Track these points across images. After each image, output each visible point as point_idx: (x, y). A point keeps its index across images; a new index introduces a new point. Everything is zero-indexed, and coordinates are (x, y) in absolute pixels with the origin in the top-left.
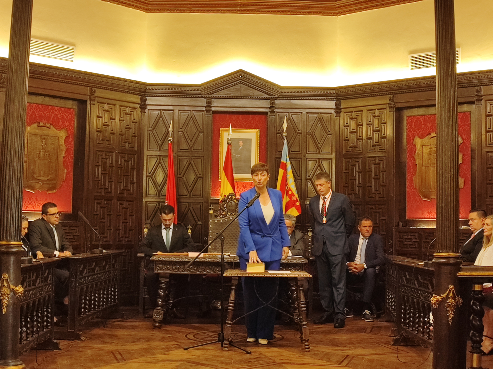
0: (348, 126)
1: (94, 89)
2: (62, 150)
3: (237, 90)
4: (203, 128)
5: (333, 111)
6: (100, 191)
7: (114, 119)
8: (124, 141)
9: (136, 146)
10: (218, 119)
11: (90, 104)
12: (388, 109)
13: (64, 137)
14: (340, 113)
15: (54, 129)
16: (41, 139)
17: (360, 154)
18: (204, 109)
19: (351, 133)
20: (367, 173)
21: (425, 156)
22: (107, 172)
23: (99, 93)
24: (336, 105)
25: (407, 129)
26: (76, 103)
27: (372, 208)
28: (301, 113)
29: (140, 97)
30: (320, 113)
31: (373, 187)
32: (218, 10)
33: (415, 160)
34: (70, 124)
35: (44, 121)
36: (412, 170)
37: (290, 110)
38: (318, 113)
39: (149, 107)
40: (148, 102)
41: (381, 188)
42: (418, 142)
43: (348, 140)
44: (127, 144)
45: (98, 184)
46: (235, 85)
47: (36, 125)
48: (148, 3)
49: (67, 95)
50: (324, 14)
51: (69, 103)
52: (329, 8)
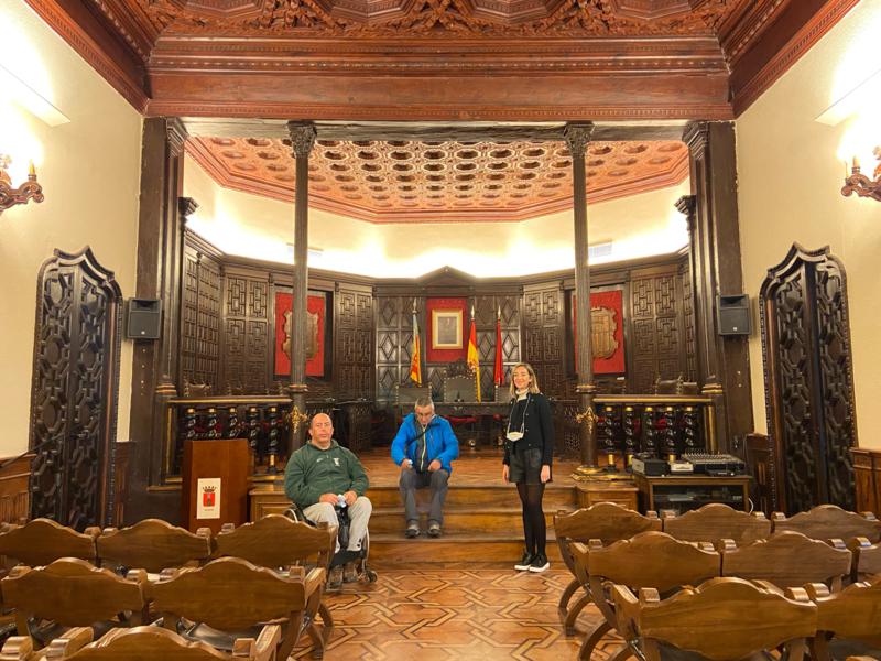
0: (529, 305)
1: (338, 283)
4: (420, 310)
5: (518, 294)
6: (344, 359)
7: (353, 305)
8: (361, 322)
9: (370, 325)
10: (430, 302)
11: (336, 294)
12: (559, 291)
13: (317, 320)
15: (309, 313)
17: (539, 326)
18: (420, 296)
19: (532, 310)
20: (544, 340)
22: (349, 345)
23: (341, 286)
25: (574, 306)
26: (326, 293)
27: (549, 367)
28: (494, 296)
29: (372, 288)
30: (508, 296)
31: (549, 351)
32: (428, 221)
34: (321, 309)
39: (379, 295)
40: (378, 292)
41: (555, 351)
43: (530, 316)
44: (363, 324)
45: (342, 354)
46: (443, 277)
48: (375, 218)
49: (318, 288)
50: (509, 221)
52: (513, 216)
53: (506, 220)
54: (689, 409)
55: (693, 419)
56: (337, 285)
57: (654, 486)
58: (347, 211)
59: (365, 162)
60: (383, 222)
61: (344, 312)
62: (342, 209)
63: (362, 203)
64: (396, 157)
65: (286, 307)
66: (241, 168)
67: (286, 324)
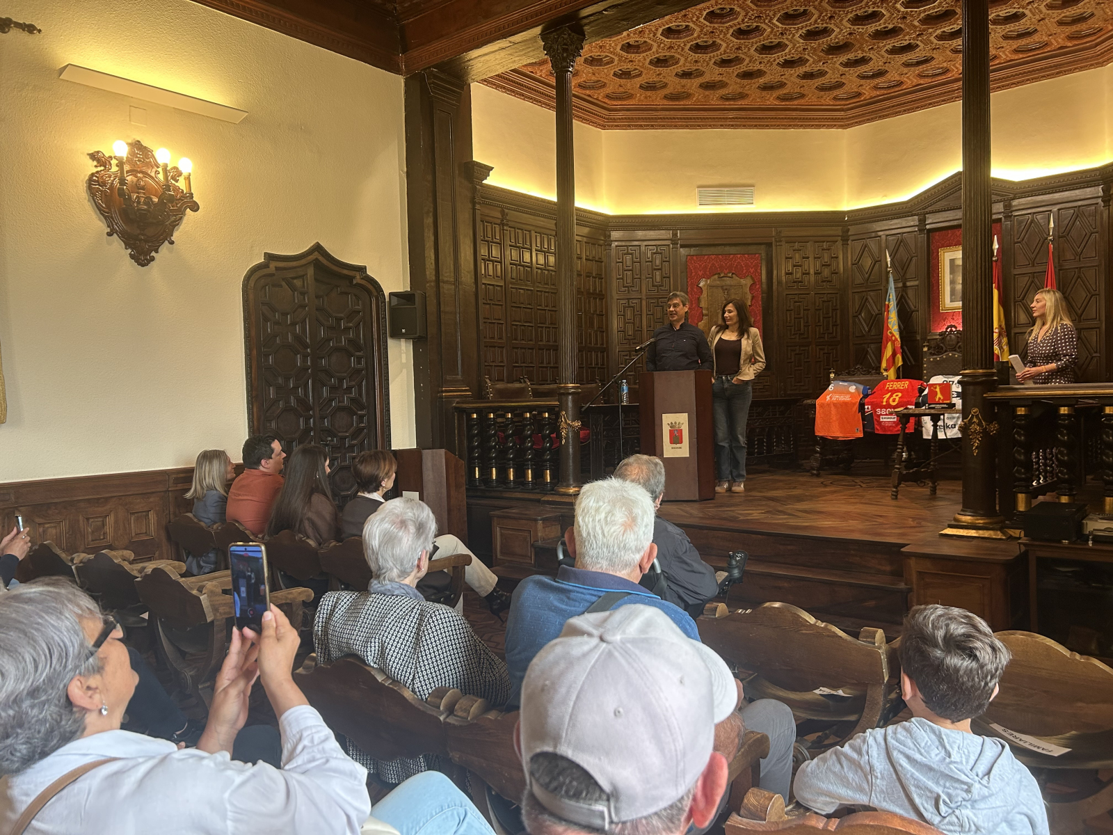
1: (779, 229)
2: (747, 298)
3: (957, 199)
4: (917, 252)
5: (1100, 200)
6: (793, 337)
7: (808, 258)
8: (821, 280)
9: (838, 283)
11: (776, 246)
13: (749, 285)
14: (1109, 201)
15: (737, 278)
16: (723, 290)
18: (911, 230)
22: (802, 316)
24: (1103, 191)
28: (1050, 211)
29: (840, 228)
30: (1079, 206)
34: (756, 270)
35: (726, 272)
37: (1035, 210)
38: (1076, 207)
39: (852, 238)
40: (851, 232)
44: (826, 283)
45: (791, 330)
46: (954, 193)
47: (716, 276)
48: (842, 119)
49: (749, 241)
50: (1081, 69)
51: (753, 249)
52: (1088, 58)
53: (1075, 69)
56: (778, 232)
57: (1039, 558)
58: (792, 119)
59: (756, 43)
60: (856, 122)
61: (793, 269)
62: (782, 118)
63: (812, 102)
64: (791, 22)
65: (700, 274)
66: (617, 98)
67: (702, 296)
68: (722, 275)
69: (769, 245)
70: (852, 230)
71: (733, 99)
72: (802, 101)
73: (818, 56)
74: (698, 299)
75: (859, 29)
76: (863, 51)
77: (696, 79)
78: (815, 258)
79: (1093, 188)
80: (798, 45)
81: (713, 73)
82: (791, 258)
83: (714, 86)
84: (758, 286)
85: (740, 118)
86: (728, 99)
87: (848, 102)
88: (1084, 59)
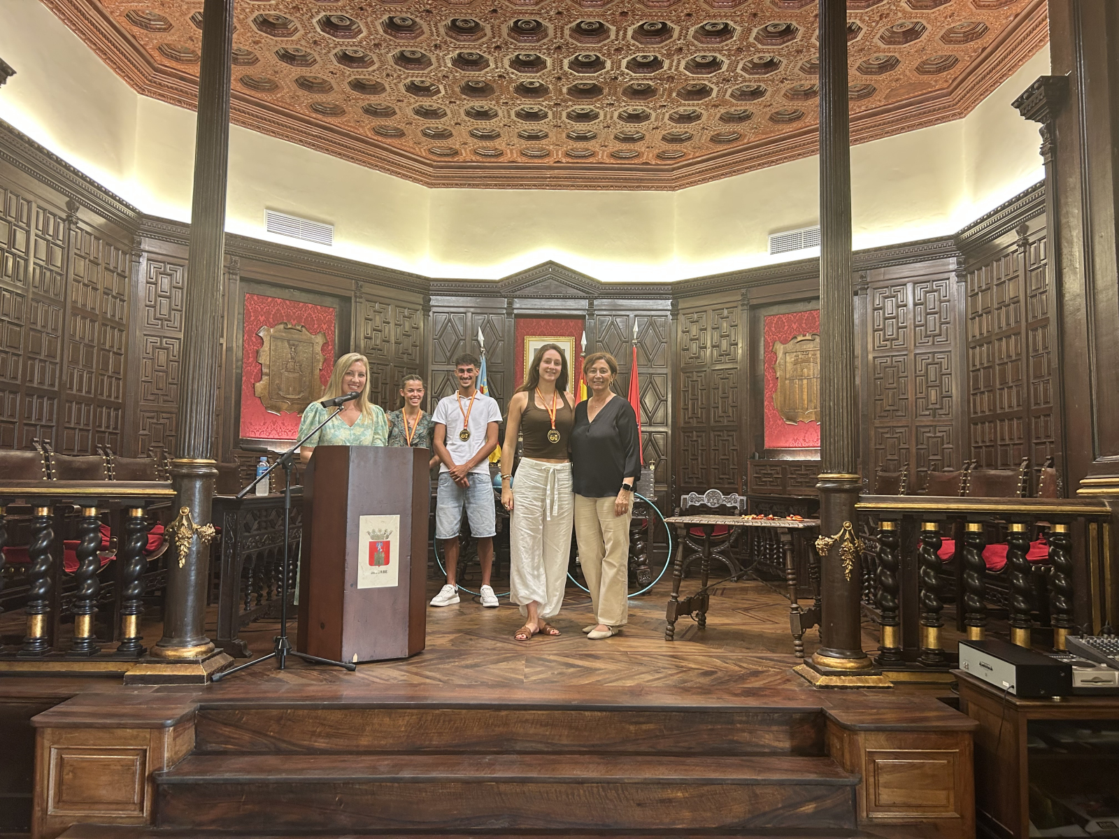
0: (688, 332)
1: (360, 283)
2: (319, 361)
3: (546, 287)
4: (503, 336)
5: (669, 313)
7: (389, 323)
8: (401, 352)
9: (418, 358)
10: (522, 324)
11: (356, 302)
12: (740, 308)
13: (321, 344)
14: (678, 314)
17: (703, 366)
18: (505, 311)
19: (691, 340)
20: (712, 391)
21: (789, 366)
22: (379, 390)
23: (368, 288)
24: (672, 304)
25: (765, 333)
26: (337, 300)
27: (720, 436)
28: (628, 316)
29: (422, 296)
30: (652, 316)
31: (720, 408)
32: (521, 185)
33: (775, 372)
34: (329, 327)
35: (294, 323)
36: (771, 386)
37: (614, 313)
38: (649, 316)
39: (434, 309)
40: (432, 303)
41: (730, 409)
42: (780, 348)
43: (687, 350)
44: (405, 356)
46: (543, 281)
48: (430, 175)
49: (324, 289)
50: (657, 188)
51: (328, 301)
52: (664, 180)
53: (652, 187)
54: (1060, 529)
55: (1068, 550)
56: (359, 288)
57: (1029, 721)
58: (381, 158)
59: (401, 46)
60: (444, 184)
61: (372, 333)
62: (370, 155)
63: (405, 146)
64: (454, 35)
65: (262, 319)
66: (172, 57)
67: (262, 349)
68: (289, 326)
69: (347, 300)
70: (435, 300)
71: (323, 113)
72: (396, 142)
73: (453, 91)
74: (257, 352)
75: (513, 73)
76: (497, 102)
77: (299, 69)
78: (396, 325)
79: (663, 301)
80: (443, 68)
81: (325, 67)
82: (371, 320)
83: (312, 87)
84: (330, 347)
85: (324, 139)
86: (316, 111)
87: (439, 159)
88: (661, 180)
